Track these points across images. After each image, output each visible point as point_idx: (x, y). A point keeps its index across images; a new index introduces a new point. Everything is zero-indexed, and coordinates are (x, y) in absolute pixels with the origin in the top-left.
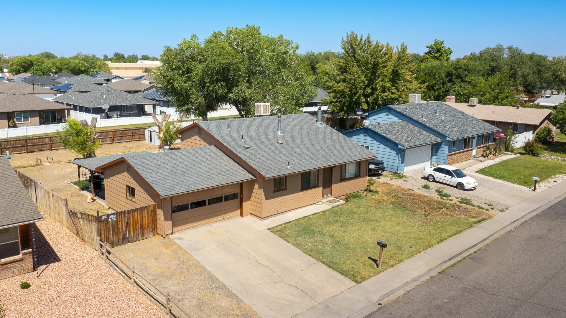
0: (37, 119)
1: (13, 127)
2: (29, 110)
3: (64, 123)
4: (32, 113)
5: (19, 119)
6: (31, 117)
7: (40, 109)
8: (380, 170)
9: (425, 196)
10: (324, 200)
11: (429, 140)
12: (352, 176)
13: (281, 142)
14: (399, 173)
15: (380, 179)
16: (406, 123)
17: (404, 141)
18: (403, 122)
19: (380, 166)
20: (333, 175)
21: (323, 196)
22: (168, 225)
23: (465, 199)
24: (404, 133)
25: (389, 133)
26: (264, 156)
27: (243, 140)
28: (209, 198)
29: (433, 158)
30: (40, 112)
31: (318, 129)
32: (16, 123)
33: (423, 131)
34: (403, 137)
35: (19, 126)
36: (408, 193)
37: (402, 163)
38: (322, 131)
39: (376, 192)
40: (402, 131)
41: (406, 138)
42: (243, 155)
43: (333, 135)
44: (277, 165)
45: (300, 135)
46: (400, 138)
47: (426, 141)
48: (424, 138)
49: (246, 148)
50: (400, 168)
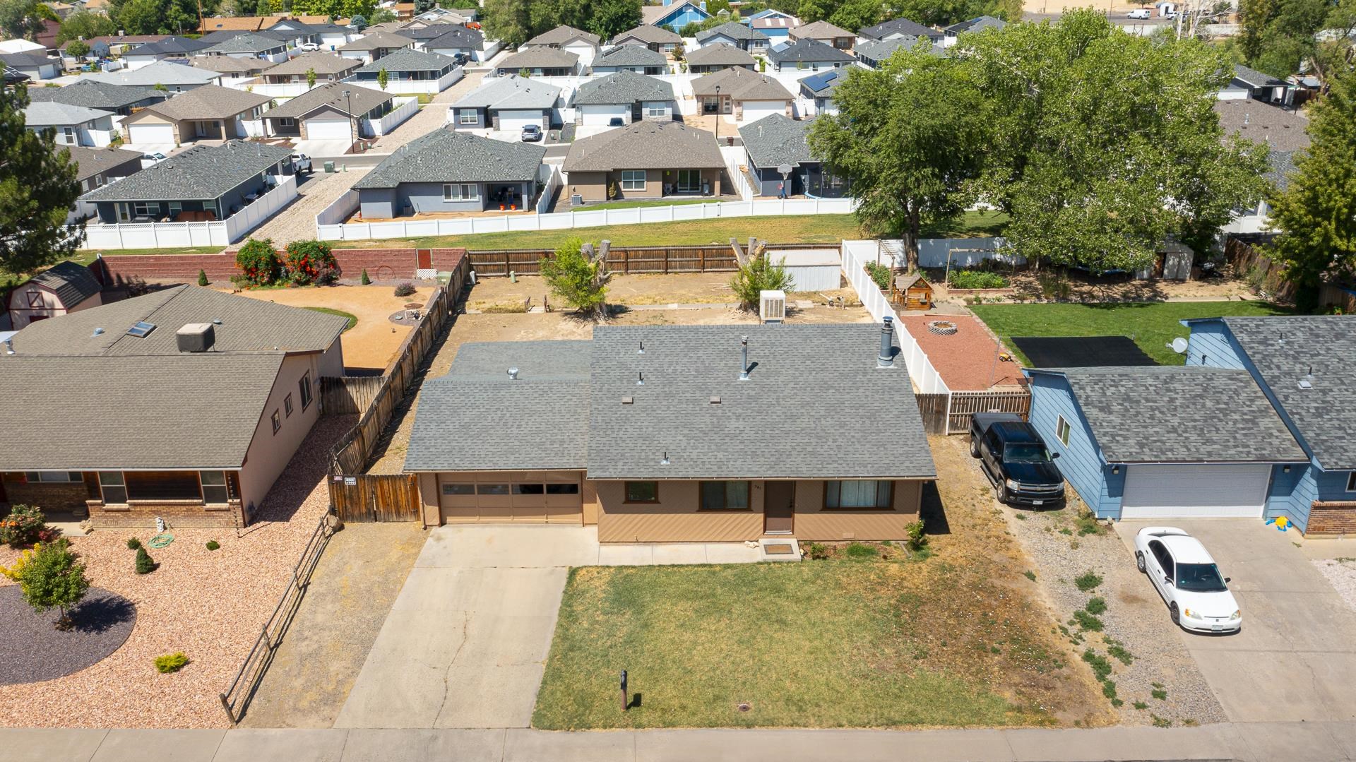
0: (658, 185)
1: (615, 198)
2: (645, 167)
3: (707, 195)
4: (651, 174)
5: (628, 184)
6: (648, 181)
7: (664, 167)
8: (1038, 497)
9: (1025, 606)
10: (764, 541)
11: (1242, 452)
12: (862, 504)
13: (716, 399)
14: (1097, 519)
15: (1020, 522)
16: (1241, 381)
17: (1132, 442)
18: (1235, 376)
19: (1039, 488)
20: (797, 495)
21: (765, 530)
22: (432, 512)
23: (1119, 653)
24: (1175, 415)
25: (1116, 407)
26: (641, 428)
27: (640, 382)
28: (513, 483)
29: (1272, 498)
30: (664, 171)
31: (865, 373)
32: (623, 190)
33: (1270, 417)
34: (1153, 426)
35: (627, 196)
36: (998, 583)
37: (1111, 495)
38: (870, 381)
39: (926, 556)
40: (1181, 407)
41: (1157, 433)
42: (600, 418)
43: (887, 396)
44: (643, 454)
45: (792, 385)
46: (1137, 427)
47: (1230, 452)
48: (1232, 443)
49: (624, 403)
50: (1104, 507)
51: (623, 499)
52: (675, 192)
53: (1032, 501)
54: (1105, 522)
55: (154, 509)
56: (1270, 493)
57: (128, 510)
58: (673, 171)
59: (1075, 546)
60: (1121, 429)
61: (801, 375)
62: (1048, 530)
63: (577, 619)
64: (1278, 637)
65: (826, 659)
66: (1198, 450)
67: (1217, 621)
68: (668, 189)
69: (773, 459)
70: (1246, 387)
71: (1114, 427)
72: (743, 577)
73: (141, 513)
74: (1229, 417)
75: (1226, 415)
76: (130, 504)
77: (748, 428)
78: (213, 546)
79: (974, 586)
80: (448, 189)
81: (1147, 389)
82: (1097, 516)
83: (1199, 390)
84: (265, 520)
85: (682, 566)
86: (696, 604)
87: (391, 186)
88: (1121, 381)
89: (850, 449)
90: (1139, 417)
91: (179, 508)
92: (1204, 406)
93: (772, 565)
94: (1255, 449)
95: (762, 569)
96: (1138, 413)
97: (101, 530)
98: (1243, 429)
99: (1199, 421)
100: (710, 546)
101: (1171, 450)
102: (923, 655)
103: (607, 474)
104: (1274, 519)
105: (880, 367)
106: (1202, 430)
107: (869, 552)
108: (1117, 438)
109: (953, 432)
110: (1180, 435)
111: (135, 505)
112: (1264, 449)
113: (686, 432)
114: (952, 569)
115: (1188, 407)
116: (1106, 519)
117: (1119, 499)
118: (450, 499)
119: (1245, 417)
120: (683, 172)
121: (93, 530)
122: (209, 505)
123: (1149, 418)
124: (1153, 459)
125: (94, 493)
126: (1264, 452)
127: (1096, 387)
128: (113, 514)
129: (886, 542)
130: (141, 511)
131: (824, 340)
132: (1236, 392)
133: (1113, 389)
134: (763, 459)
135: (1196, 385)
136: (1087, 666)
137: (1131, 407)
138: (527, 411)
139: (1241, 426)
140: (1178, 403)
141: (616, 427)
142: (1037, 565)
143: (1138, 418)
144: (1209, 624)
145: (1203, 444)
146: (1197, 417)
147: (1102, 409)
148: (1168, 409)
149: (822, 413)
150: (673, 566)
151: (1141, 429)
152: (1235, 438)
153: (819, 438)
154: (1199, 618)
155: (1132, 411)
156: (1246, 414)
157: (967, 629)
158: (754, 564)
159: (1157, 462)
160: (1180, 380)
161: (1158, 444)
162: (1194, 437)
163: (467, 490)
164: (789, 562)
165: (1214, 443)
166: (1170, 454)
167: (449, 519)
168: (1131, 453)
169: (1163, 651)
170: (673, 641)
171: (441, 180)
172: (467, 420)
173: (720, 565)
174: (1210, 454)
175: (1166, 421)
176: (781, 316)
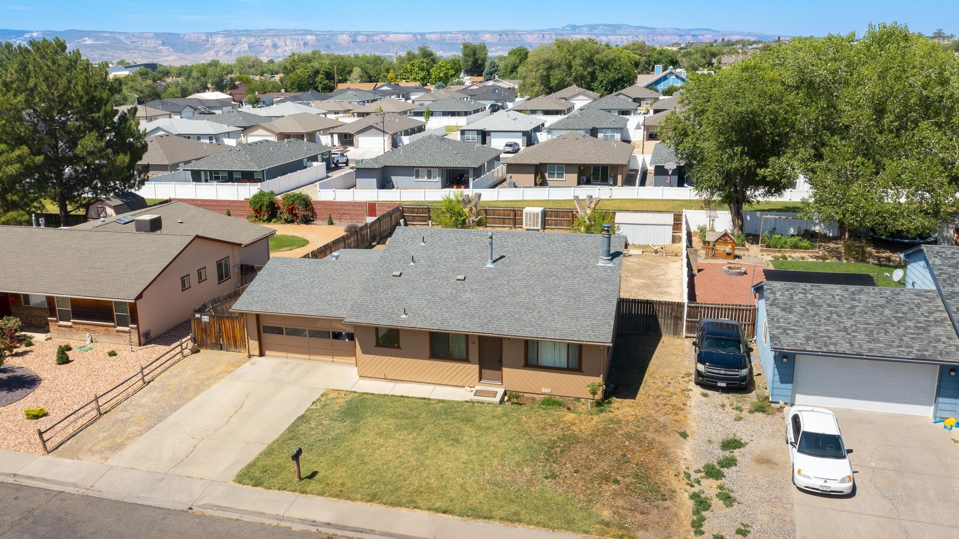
1: (541, 185)
2: (564, 162)
4: (569, 168)
5: (552, 175)
6: (566, 173)
7: (579, 162)
8: (722, 380)
9: (664, 454)
10: (479, 387)
11: (903, 351)
12: (557, 365)
13: (462, 277)
14: (772, 402)
15: (704, 399)
16: (927, 297)
17: (800, 335)
18: (923, 293)
19: (722, 372)
20: (504, 352)
21: (480, 379)
22: (254, 345)
23: (727, 499)
24: (851, 319)
25: (798, 309)
26: (398, 292)
27: (412, 264)
28: (310, 329)
29: (941, 399)
30: (579, 166)
31: (585, 268)
32: (548, 179)
33: (944, 327)
34: (826, 325)
35: (550, 183)
36: (650, 435)
37: (782, 382)
38: (587, 273)
39: (601, 411)
40: (859, 313)
41: (827, 330)
42: (372, 284)
43: (596, 284)
44: (391, 309)
45: (524, 272)
46: (810, 325)
47: (891, 350)
48: (897, 343)
49: (394, 276)
50: (776, 392)
51: (374, 343)
52: (588, 182)
53: (716, 382)
54: (778, 406)
55: (86, 327)
56: (938, 394)
57: (71, 327)
58: (587, 166)
59: (739, 419)
60: (795, 325)
61: (535, 266)
62: (723, 406)
63: (308, 421)
64: (890, 506)
65: (473, 470)
66: (860, 346)
67: (826, 482)
68: (583, 180)
69: (485, 321)
70: (930, 302)
71: (789, 323)
72: (449, 409)
73: (78, 330)
74: (902, 324)
75: (899, 322)
76: (73, 323)
77: (477, 299)
78: (112, 354)
79: (628, 436)
80: (417, 172)
81: (833, 297)
82: (770, 400)
83: (882, 301)
84: (156, 344)
85: (408, 397)
86: (399, 422)
87: (377, 167)
88: (812, 290)
89: (549, 319)
90: (817, 318)
91: (100, 328)
92: (882, 313)
93: (476, 404)
94: (917, 350)
95: (466, 405)
96: (816, 314)
97: (56, 339)
98: (912, 334)
99: (872, 324)
100: (438, 388)
101: (835, 344)
102: (554, 476)
103: (359, 321)
104: (943, 419)
105: (600, 264)
106: (872, 331)
107: (560, 404)
108: (788, 331)
109: (689, 335)
110: (850, 334)
111: (75, 323)
112: (927, 351)
113: (429, 298)
114: (619, 422)
115: (866, 313)
116: (778, 403)
117: (790, 386)
118: (268, 337)
119: (918, 325)
120: (596, 167)
121: (51, 339)
122: (119, 328)
123: (825, 319)
124: (815, 350)
125: (52, 312)
126: (925, 353)
127: (787, 293)
128: (63, 329)
129: (578, 399)
130: (79, 328)
131: (564, 244)
132: (918, 306)
133: (801, 296)
134: (477, 320)
135: (881, 297)
136: (691, 504)
137: (812, 310)
138: (331, 279)
139: (913, 331)
140: (857, 310)
141: (381, 291)
142: (695, 429)
143: (815, 318)
144: (817, 484)
145: (868, 342)
146: (871, 321)
147: (783, 309)
148: (846, 314)
149: (539, 292)
150: (402, 396)
151: (814, 327)
152: (901, 340)
153: (528, 309)
154: (809, 478)
155: (812, 313)
156: (920, 323)
157: (603, 464)
158: (461, 402)
159: (819, 352)
160: (869, 293)
161: (825, 339)
162: (861, 336)
163: (278, 331)
164: (490, 403)
165: (880, 342)
166: (832, 348)
167: (267, 353)
168: (796, 344)
169: (768, 502)
170: (366, 443)
171: (413, 165)
172: (288, 282)
173: (436, 400)
174: (871, 350)
175: (840, 322)
176: (537, 226)
